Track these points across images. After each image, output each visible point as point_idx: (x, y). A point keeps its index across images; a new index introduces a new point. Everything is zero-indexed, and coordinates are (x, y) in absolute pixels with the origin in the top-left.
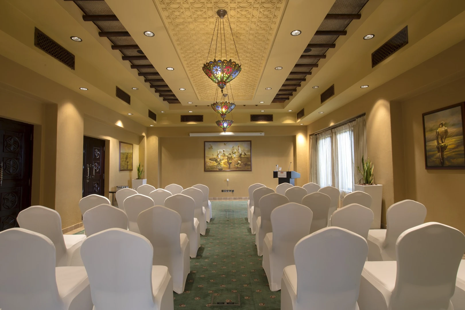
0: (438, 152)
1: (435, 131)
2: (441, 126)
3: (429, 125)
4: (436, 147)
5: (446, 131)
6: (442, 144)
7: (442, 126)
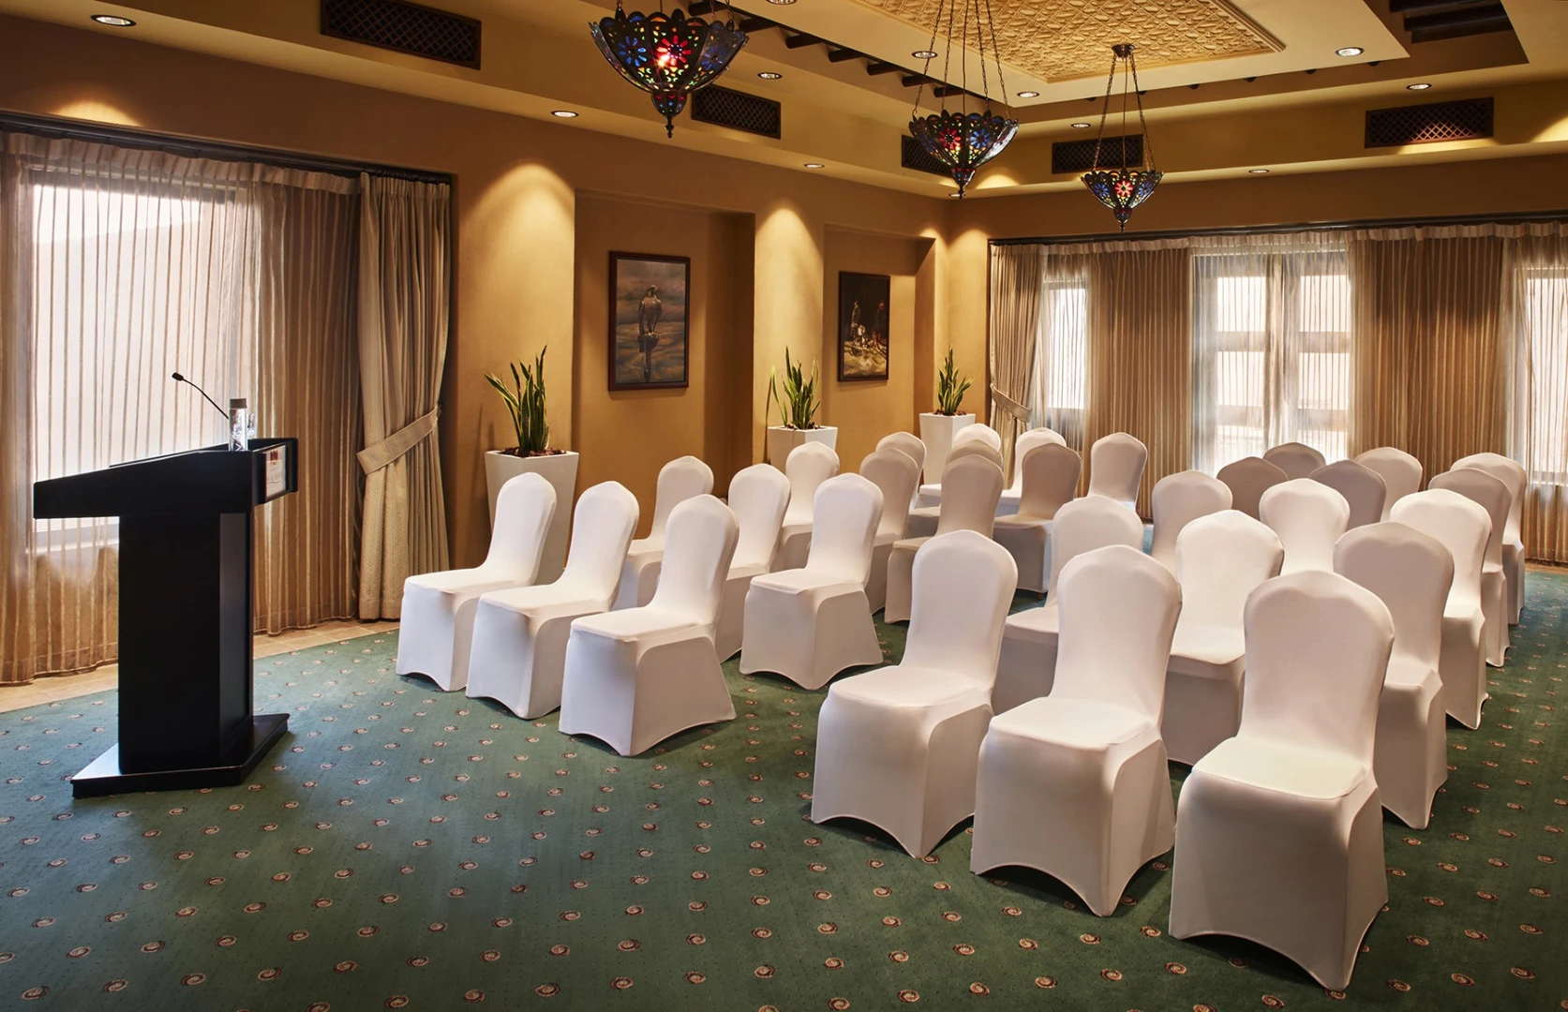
0: (641, 351)
1: (637, 301)
2: (650, 293)
3: (625, 282)
4: (636, 338)
5: (658, 307)
6: (650, 334)
7: (652, 296)
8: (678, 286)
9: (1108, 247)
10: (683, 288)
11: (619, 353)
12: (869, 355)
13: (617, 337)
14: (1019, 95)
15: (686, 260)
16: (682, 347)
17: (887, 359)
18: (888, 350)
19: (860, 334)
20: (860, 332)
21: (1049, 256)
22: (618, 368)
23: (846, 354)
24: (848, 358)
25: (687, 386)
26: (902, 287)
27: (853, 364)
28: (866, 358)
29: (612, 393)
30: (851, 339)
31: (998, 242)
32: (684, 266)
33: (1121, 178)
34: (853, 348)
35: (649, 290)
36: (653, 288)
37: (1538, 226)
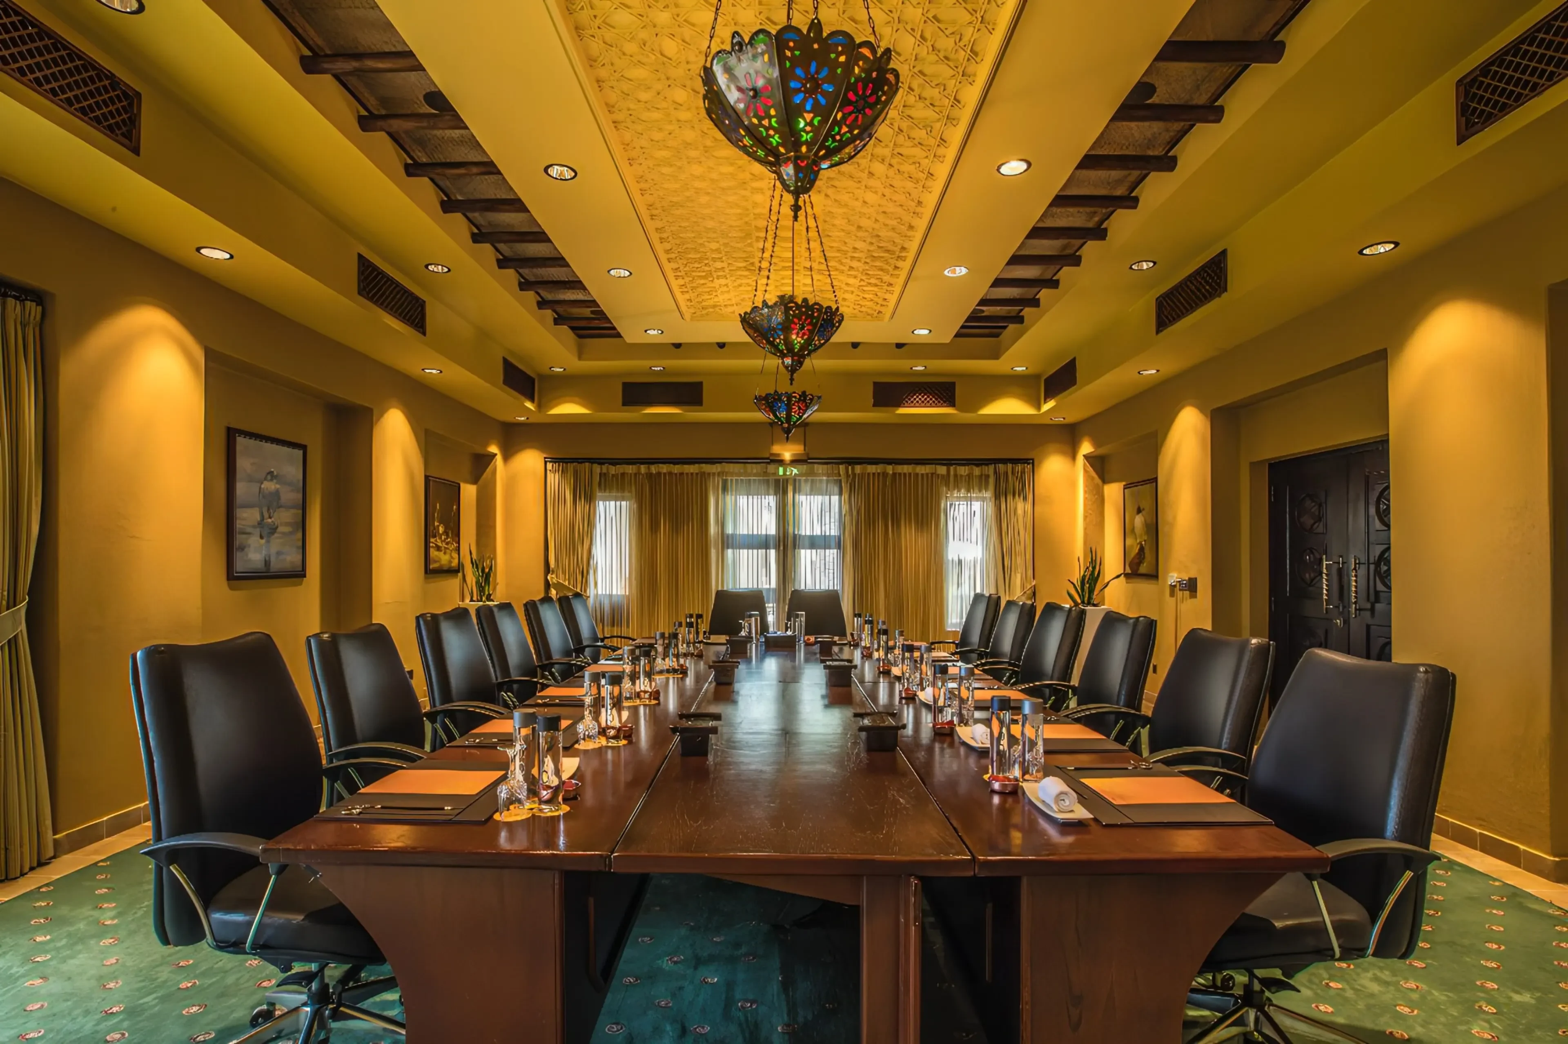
8: (294, 472)
9: (654, 469)
10: (300, 476)
11: (239, 539)
12: (447, 551)
13: (238, 522)
14: (646, 331)
15: (304, 448)
16: (300, 535)
17: (459, 554)
18: (459, 547)
19: (441, 532)
20: (441, 530)
21: (600, 474)
22: (238, 556)
23: (432, 550)
24: (433, 553)
25: (305, 576)
26: (469, 492)
27: (436, 559)
28: (445, 553)
29: (231, 582)
30: (435, 536)
31: (555, 460)
32: (301, 452)
33: (799, 399)
34: (436, 544)
35: (268, 473)
36: (273, 472)
37: (963, 468)
